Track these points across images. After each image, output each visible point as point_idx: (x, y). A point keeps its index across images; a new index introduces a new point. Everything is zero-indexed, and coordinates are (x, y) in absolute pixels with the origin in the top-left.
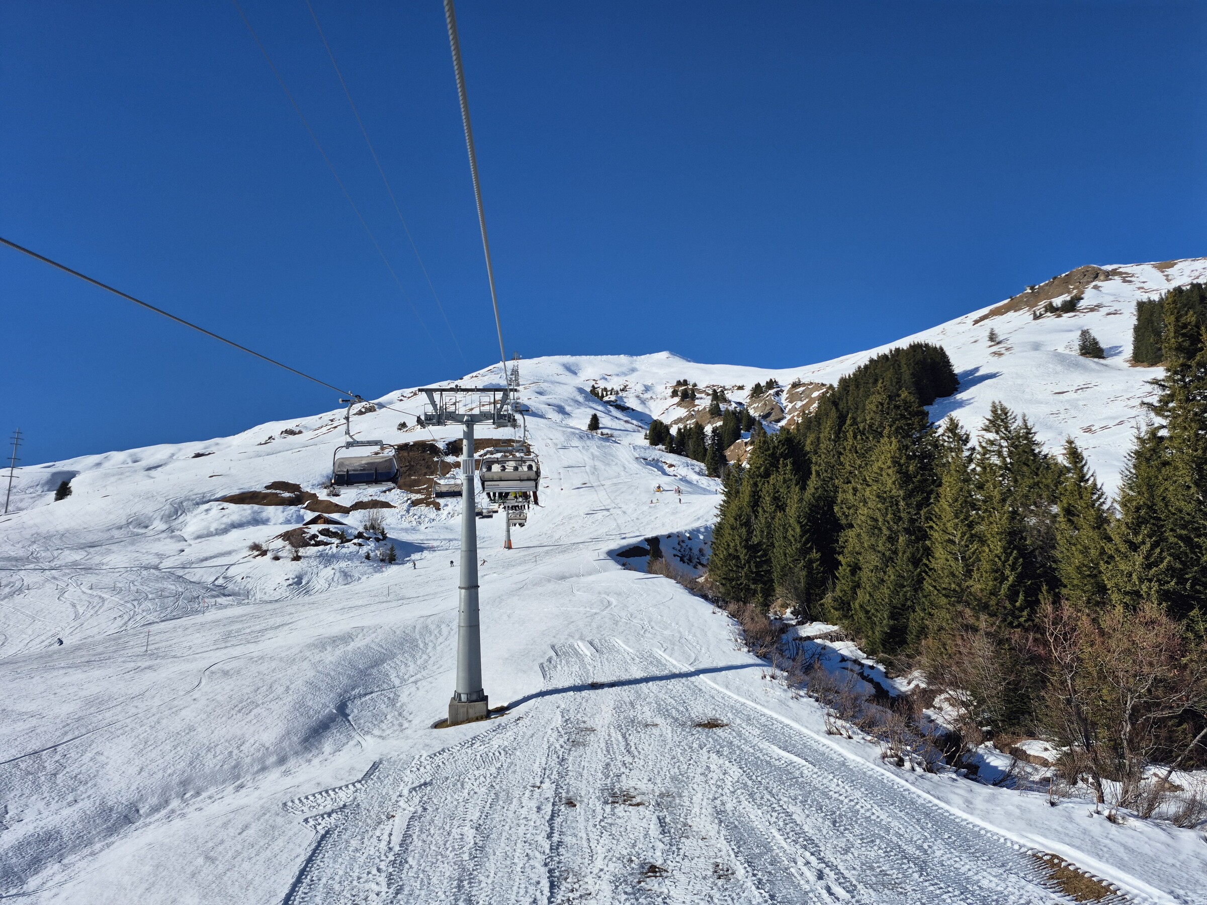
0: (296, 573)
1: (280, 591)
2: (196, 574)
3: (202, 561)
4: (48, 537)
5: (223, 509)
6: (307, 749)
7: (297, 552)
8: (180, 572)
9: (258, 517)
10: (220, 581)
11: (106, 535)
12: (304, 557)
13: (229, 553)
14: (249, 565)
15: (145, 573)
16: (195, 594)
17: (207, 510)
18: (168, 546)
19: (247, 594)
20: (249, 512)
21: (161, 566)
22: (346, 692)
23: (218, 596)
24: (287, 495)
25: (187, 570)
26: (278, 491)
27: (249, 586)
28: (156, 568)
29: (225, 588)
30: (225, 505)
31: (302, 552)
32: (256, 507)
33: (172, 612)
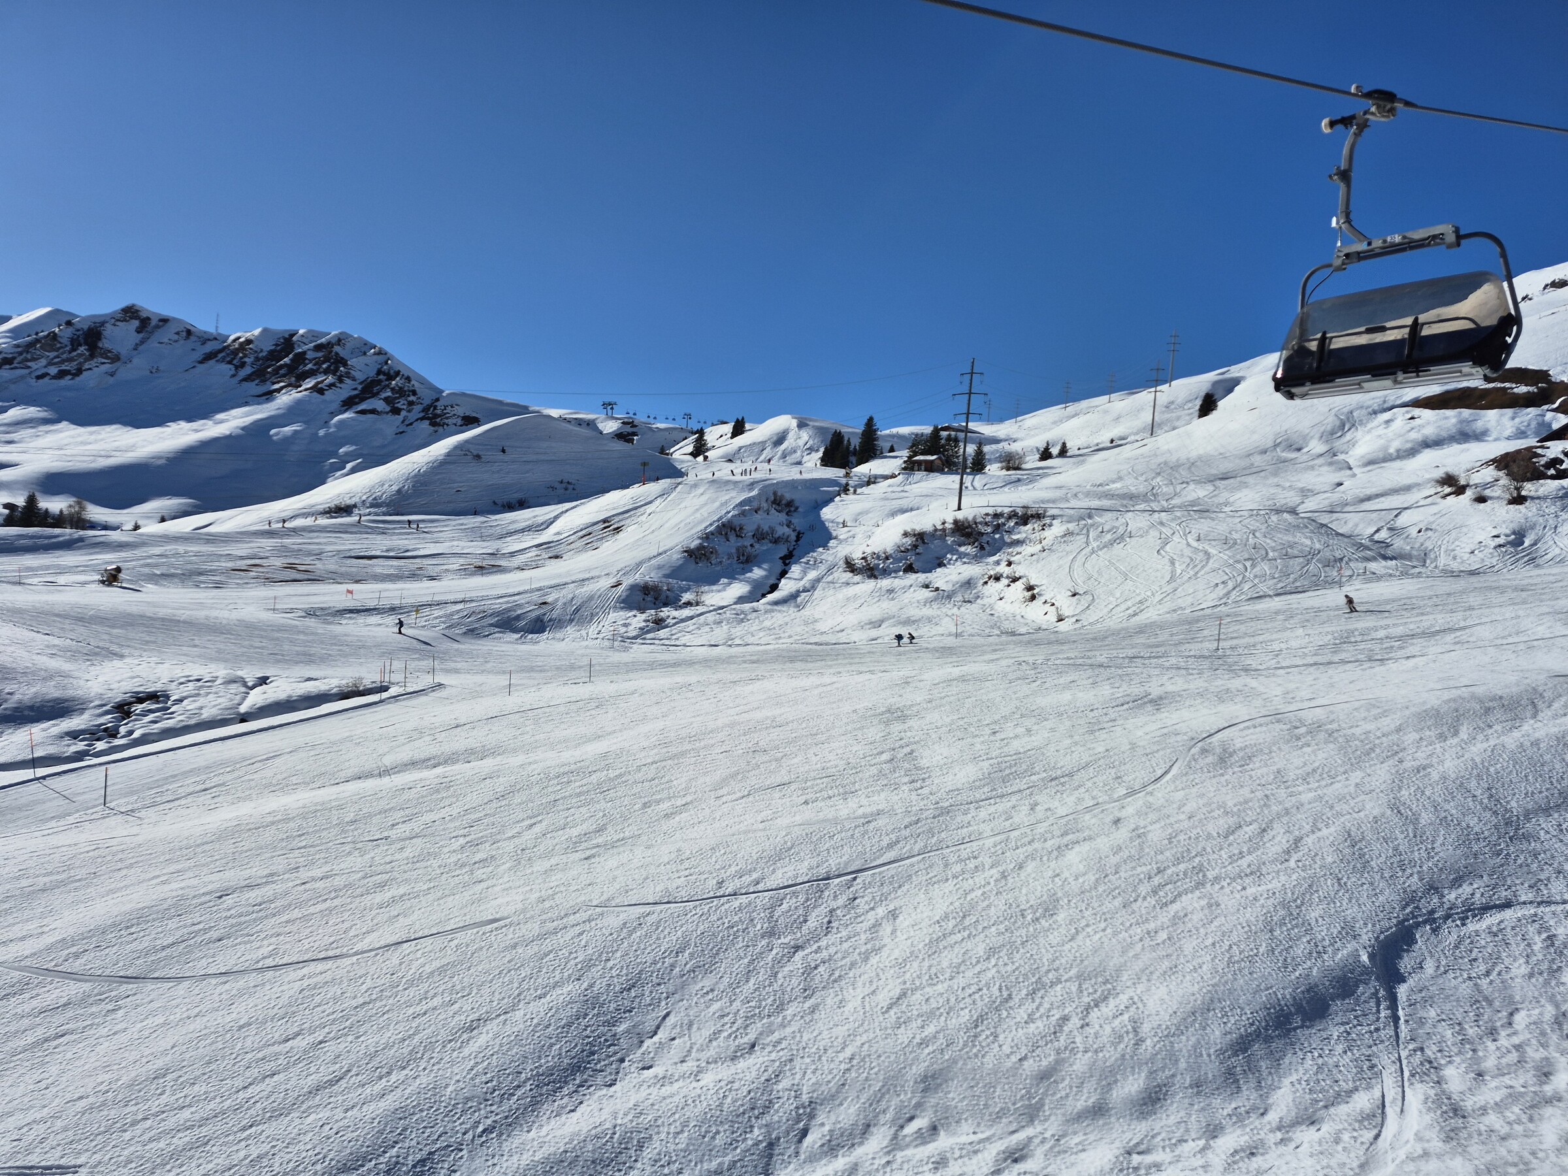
0: (1515, 526)
1: (1481, 555)
2: (1347, 523)
3: (1362, 501)
4: (1176, 467)
5: (1412, 418)
6: (1230, 1080)
7: (1518, 489)
8: (1324, 519)
9: (1467, 429)
10: (1383, 535)
11: (1244, 463)
12: (1533, 498)
13: (1407, 489)
14: (1434, 509)
15: (1274, 518)
16: (1338, 554)
17: (1388, 422)
18: (1323, 477)
19: (1424, 557)
20: (1454, 421)
21: (1301, 509)
22: (1433, 888)
23: (1373, 559)
24: (1523, 389)
25: (1335, 516)
26: (1507, 385)
27: (1429, 545)
28: (1293, 511)
29: (1388, 546)
30: (1417, 412)
31: (1529, 488)
32: (1466, 413)
33: (1295, 580)
